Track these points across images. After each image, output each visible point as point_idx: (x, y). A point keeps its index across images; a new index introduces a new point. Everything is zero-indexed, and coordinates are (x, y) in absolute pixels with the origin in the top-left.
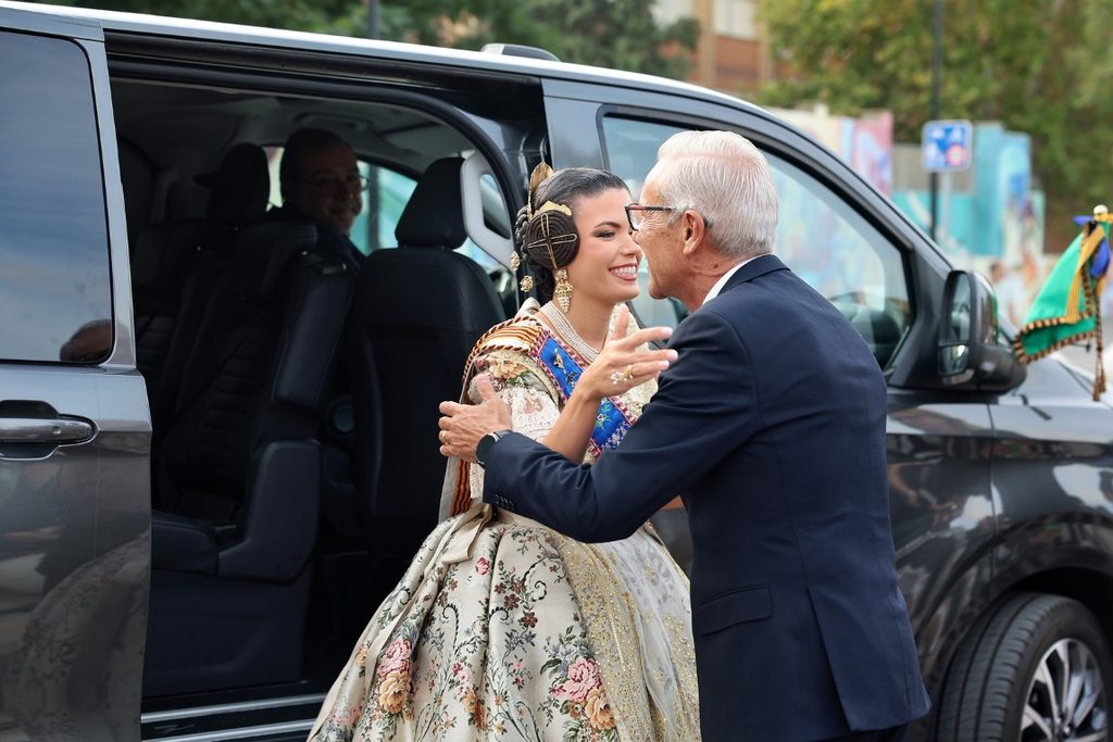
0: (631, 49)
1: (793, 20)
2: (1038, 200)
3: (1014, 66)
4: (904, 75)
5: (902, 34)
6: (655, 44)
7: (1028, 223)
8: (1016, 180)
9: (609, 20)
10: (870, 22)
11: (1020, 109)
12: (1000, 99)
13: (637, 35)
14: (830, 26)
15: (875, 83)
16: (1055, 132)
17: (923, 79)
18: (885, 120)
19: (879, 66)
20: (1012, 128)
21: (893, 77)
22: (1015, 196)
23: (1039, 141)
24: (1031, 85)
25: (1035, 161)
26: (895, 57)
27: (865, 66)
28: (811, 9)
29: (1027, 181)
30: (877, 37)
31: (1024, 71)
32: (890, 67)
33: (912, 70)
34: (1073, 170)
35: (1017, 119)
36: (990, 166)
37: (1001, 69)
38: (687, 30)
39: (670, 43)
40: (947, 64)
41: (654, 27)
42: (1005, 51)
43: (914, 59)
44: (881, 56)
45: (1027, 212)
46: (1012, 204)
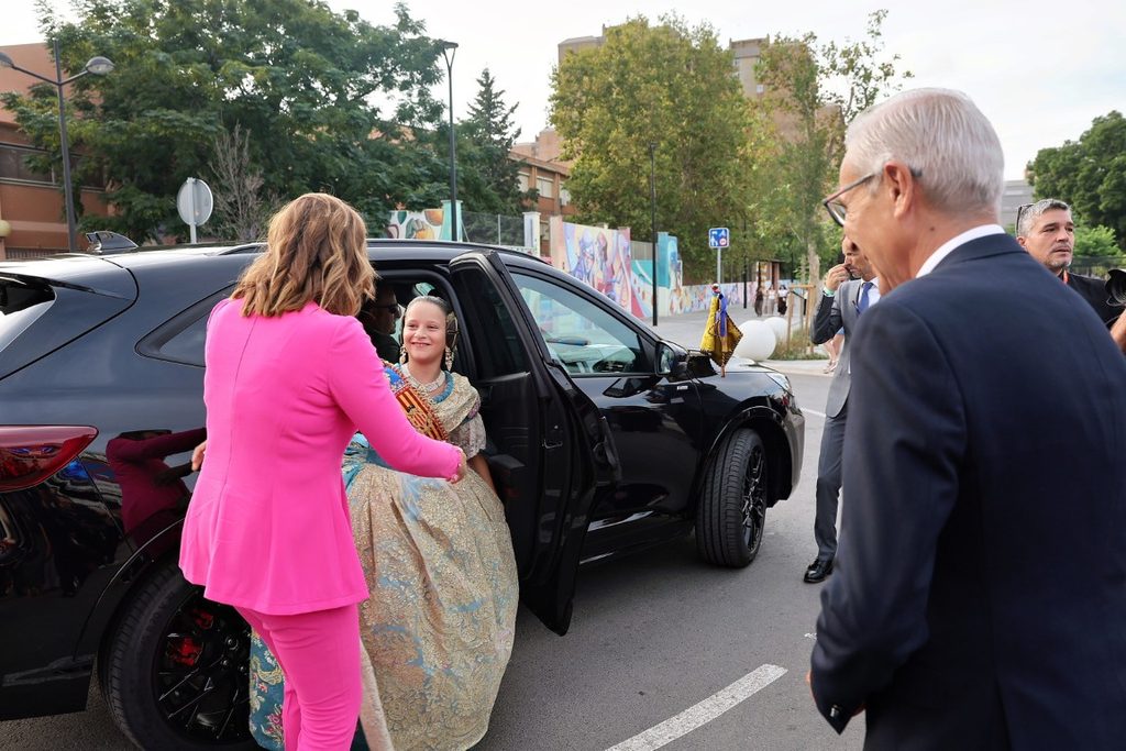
0: (512, 202)
3: (668, 209)
4: (626, 212)
5: (624, 195)
6: (523, 199)
8: (673, 255)
9: (502, 190)
10: (610, 190)
13: (513, 196)
14: (595, 192)
15: (616, 217)
16: (686, 235)
17: (632, 213)
18: (628, 229)
19: (614, 208)
21: (621, 212)
23: (681, 239)
25: (680, 247)
26: (622, 204)
27: (610, 208)
28: (588, 184)
30: (614, 196)
31: (673, 211)
32: (620, 208)
33: (629, 210)
34: (693, 251)
35: (672, 231)
36: (665, 250)
37: (663, 210)
38: (533, 194)
39: (526, 199)
40: (643, 208)
41: (520, 192)
42: (665, 203)
43: (630, 205)
44: (616, 204)
45: (677, 269)
46: (672, 265)
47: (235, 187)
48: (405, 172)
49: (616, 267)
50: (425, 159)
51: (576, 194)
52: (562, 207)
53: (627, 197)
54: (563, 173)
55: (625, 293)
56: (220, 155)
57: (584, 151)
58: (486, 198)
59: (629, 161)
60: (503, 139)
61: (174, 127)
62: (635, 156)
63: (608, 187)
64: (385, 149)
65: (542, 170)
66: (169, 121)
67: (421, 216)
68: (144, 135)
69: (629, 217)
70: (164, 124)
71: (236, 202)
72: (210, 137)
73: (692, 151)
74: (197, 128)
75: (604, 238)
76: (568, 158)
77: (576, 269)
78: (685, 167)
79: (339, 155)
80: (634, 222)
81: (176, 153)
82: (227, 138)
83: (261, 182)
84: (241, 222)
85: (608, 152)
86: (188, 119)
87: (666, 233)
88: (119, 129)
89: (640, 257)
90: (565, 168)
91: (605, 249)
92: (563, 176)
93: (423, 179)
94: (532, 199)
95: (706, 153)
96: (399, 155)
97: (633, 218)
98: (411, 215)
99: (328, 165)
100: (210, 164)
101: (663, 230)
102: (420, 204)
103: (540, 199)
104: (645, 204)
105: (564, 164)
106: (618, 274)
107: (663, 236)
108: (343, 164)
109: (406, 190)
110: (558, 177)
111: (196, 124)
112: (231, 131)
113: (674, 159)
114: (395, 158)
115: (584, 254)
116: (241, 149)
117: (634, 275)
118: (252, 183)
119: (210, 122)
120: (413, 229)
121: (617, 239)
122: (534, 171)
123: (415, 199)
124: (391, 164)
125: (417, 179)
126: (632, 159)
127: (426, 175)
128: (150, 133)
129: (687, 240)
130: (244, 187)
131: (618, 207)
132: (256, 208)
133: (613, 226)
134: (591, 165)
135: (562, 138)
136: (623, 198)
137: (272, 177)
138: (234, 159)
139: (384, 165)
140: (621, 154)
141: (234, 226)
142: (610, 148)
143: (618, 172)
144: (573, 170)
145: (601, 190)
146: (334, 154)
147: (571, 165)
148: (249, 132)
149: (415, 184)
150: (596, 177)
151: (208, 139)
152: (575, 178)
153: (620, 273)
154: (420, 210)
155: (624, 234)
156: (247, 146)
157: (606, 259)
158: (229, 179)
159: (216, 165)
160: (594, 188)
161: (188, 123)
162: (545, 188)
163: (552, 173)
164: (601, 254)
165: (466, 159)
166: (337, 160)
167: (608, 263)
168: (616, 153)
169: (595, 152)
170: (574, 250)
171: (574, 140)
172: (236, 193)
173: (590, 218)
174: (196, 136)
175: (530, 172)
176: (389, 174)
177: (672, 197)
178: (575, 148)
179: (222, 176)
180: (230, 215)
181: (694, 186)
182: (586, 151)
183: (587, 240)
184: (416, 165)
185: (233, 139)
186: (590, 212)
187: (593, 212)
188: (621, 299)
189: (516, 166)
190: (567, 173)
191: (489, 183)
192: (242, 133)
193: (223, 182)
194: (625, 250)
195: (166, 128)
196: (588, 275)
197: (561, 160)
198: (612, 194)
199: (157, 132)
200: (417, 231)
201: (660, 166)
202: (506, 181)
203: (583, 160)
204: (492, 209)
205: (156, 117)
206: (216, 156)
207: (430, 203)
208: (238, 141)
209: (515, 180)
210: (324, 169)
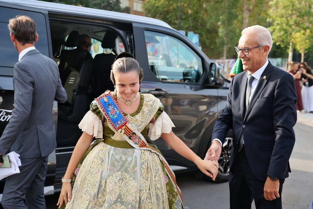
1: (150, 8)
2: (200, 48)
4: (173, 21)
5: (173, 12)
8: (196, 44)
10: (165, 9)
11: (197, 29)
12: (193, 27)
14: (158, 10)
19: (168, 19)
20: (195, 33)
23: (201, 36)
24: (199, 24)
25: (200, 40)
26: (171, 17)
28: (154, 6)
29: (198, 44)
30: (168, 12)
31: (197, 21)
32: (170, 19)
33: (174, 20)
34: (207, 42)
35: (196, 31)
37: (193, 20)
38: (128, 9)
39: (123, 12)
40: (182, 19)
43: (175, 18)
44: (168, 17)
63: (164, 8)
87: (192, 33)
129: (204, 36)
145: (161, 9)
152: (148, 2)
162: (139, 6)
202: (113, 2)
209: (118, 2)
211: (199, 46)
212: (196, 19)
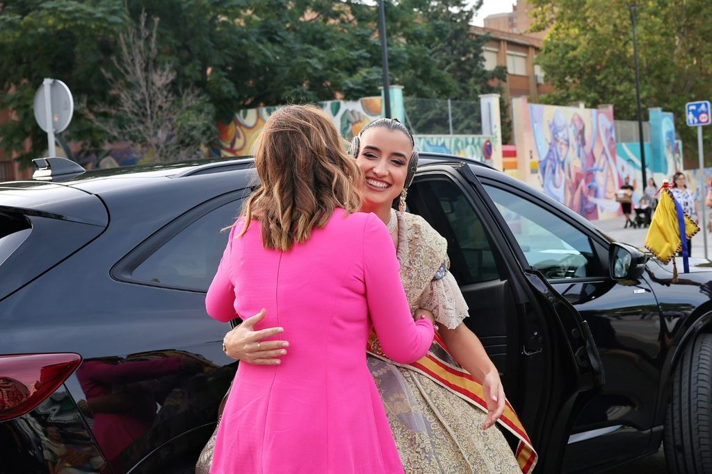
0: (476, 83)
1: (556, 63)
2: (680, 142)
3: (662, 80)
4: (610, 86)
5: (606, 67)
6: (487, 79)
7: (677, 155)
8: (669, 134)
9: (463, 70)
10: (591, 62)
11: (667, 101)
12: (657, 96)
13: (478, 76)
14: (573, 65)
15: (598, 93)
17: (618, 88)
18: (610, 108)
19: (596, 82)
20: (665, 110)
21: (604, 87)
22: (670, 141)
23: (678, 116)
24: (669, 89)
25: (676, 124)
26: (605, 78)
27: (591, 83)
28: (563, 57)
29: (674, 135)
30: (595, 70)
31: (667, 82)
32: (604, 83)
33: (614, 84)
35: (666, 105)
36: (658, 128)
37: (656, 81)
38: (501, 72)
39: (493, 78)
40: (631, 81)
41: (485, 72)
42: (657, 73)
43: (616, 78)
44: (598, 78)
45: (676, 150)
46: (668, 147)
47: (143, 83)
48: (339, 57)
49: (597, 153)
50: (363, 40)
51: (550, 69)
52: (538, 85)
53: (612, 70)
54: (536, 45)
55: (610, 183)
56: (125, 50)
57: (557, 19)
58: (438, 81)
59: (611, 27)
60: (462, 12)
61: (75, 19)
62: (618, 21)
63: (589, 60)
64: (317, 32)
65: (512, 45)
66: (69, 13)
67: (356, 106)
68: (41, 30)
69: (615, 92)
70: (64, 16)
71: (143, 101)
72: (115, 29)
73: (688, 10)
74: (99, 19)
75: (580, 120)
76: (539, 29)
77: (548, 157)
78: (679, 28)
79: (265, 40)
80: (621, 97)
81: (77, 49)
82: (132, 30)
83: (172, 77)
84: (149, 123)
85: (585, 19)
86: (90, 10)
87: (659, 109)
88: (11, 25)
89: (627, 139)
90: (539, 40)
91: (582, 132)
92: (537, 49)
93: (362, 62)
94: (499, 78)
95: (704, 11)
96: (332, 37)
97: (621, 93)
98: (346, 106)
99: (250, 53)
100: (114, 58)
101: (656, 106)
102: (358, 91)
103: (508, 78)
104: (633, 76)
105: (534, 35)
106: (600, 161)
107: (655, 113)
108: (269, 50)
109: (340, 77)
110: (532, 51)
111: (99, 15)
112: (138, 22)
113: (665, 21)
114: (328, 41)
115: (556, 140)
116: (148, 40)
117: (621, 161)
118: (161, 78)
119: (113, 13)
120: (348, 122)
121: (597, 120)
122: (503, 45)
123: (351, 86)
124: (324, 47)
125: (354, 63)
126: (615, 26)
127: (365, 58)
128: (47, 27)
130: (153, 84)
131: (601, 81)
132: (165, 106)
133: (594, 104)
134: (568, 35)
135: (532, 6)
136: (606, 71)
137: (187, 70)
138: (140, 52)
139: (315, 49)
140: (601, 20)
141: (141, 128)
142: (587, 14)
143: (599, 41)
144: (546, 42)
145: (582, 64)
146: (259, 41)
147: (545, 36)
148: (157, 20)
149: (352, 70)
150: (574, 48)
151: (112, 32)
152: (548, 50)
153: (603, 159)
154: (356, 99)
155: (606, 114)
156: (154, 35)
157: (583, 143)
158: (135, 74)
159: (120, 60)
160: (570, 61)
161: (90, 14)
162: (516, 65)
163: (525, 47)
164: (577, 139)
165: (413, 37)
166: (261, 46)
167: (587, 149)
168: (595, 18)
169: (571, 19)
170: (544, 136)
171: (546, 7)
172: (144, 90)
173: (568, 96)
174: (99, 28)
175: (499, 47)
176: (321, 60)
177: (665, 65)
178: (549, 16)
179: (127, 72)
180: (137, 115)
181: (692, 51)
182: (560, 18)
183: (559, 124)
184: (351, 47)
185: (138, 30)
186: (568, 89)
187: (572, 90)
188: (606, 191)
189: (479, 41)
190: (541, 45)
191: (448, 63)
192: (149, 22)
193: (129, 78)
194: (608, 131)
195: (65, 21)
196: (563, 163)
197: (532, 31)
198: (593, 68)
199: (54, 26)
200: (353, 124)
201: (650, 30)
202: (468, 59)
203: (556, 29)
204: (445, 93)
205: (54, 9)
206: (121, 50)
207: (369, 90)
208: (145, 33)
209: (478, 58)
210: (247, 58)
211: (677, 139)
212: (664, 77)
